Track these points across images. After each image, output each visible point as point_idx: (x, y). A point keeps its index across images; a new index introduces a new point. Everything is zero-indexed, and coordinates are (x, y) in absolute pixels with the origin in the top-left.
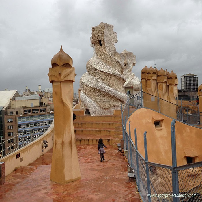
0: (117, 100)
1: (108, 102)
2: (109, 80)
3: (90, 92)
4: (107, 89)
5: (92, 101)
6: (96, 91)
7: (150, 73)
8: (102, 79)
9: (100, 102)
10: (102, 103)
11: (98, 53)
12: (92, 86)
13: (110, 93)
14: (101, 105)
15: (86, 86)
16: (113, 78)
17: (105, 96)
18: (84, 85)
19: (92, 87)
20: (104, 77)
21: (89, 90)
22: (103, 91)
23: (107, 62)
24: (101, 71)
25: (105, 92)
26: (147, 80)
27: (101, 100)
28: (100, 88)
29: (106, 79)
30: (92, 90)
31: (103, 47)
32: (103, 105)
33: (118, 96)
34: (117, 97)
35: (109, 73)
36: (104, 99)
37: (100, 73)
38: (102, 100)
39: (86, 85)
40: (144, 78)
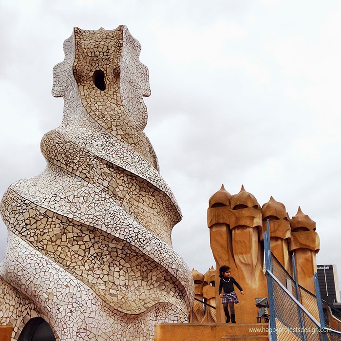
0: (167, 283)
1: (132, 288)
2: (136, 203)
3: (58, 242)
4: (136, 230)
5: (73, 278)
6: (86, 238)
7: (246, 207)
8: (115, 195)
9: (103, 287)
10: (112, 291)
11: (93, 108)
12: (71, 216)
13: (148, 249)
14: (108, 297)
15: (45, 216)
16: (148, 200)
17: (122, 262)
18: (33, 213)
19: (70, 221)
20: (121, 188)
21: (57, 231)
22: (122, 237)
23: (130, 141)
24: (110, 165)
25: (126, 245)
26: (234, 228)
27: (106, 278)
28: (107, 226)
29: (128, 197)
30: (70, 235)
31: (111, 93)
32: (115, 299)
33: (174, 266)
34: (170, 270)
35: (140, 175)
36: (116, 274)
37: (107, 170)
38: (111, 278)
39: (43, 211)
40: (221, 221)
